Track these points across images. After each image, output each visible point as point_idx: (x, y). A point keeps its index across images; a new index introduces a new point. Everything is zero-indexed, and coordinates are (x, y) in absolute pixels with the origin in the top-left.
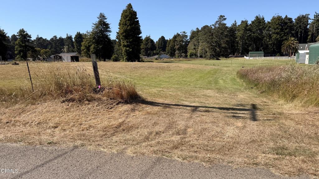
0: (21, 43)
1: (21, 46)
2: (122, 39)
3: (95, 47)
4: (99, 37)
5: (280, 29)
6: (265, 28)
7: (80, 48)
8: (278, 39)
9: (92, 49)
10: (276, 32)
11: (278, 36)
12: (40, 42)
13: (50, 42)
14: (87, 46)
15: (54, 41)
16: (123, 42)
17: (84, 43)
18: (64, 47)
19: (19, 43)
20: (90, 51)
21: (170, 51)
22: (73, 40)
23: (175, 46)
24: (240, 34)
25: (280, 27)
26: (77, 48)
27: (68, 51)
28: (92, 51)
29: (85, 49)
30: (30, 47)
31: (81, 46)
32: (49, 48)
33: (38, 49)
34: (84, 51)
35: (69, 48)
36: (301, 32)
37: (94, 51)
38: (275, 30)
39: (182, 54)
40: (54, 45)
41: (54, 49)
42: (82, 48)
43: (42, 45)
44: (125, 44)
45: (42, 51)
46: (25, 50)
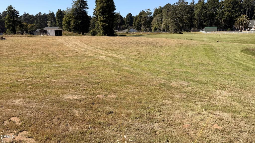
0: (10, 18)
1: (10, 21)
2: (99, 15)
3: (74, 22)
4: (78, 13)
5: (232, 7)
6: (219, 6)
7: (62, 23)
8: (230, 16)
9: (72, 23)
10: (229, 10)
11: (230, 13)
12: (27, 17)
13: (35, 18)
14: (68, 21)
15: (39, 17)
16: (100, 18)
17: (65, 18)
18: (48, 22)
19: (8, 18)
20: (71, 26)
21: (137, 26)
22: (55, 16)
23: (141, 21)
24: (198, 11)
25: (232, 5)
26: (58, 22)
27: (51, 26)
28: (72, 26)
29: (65, 24)
30: (18, 22)
31: (62, 21)
32: (35, 22)
33: (25, 23)
34: (65, 25)
35: (51, 23)
36: (249, 10)
37: (74, 25)
38: (228, 8)
39: (147, 29)
40: (39, 20)
41: (39, 24)
42: (64, 23)
43: (29, 20)
44: (102, 20)
45: (29, 25)
46: (14, 25)
